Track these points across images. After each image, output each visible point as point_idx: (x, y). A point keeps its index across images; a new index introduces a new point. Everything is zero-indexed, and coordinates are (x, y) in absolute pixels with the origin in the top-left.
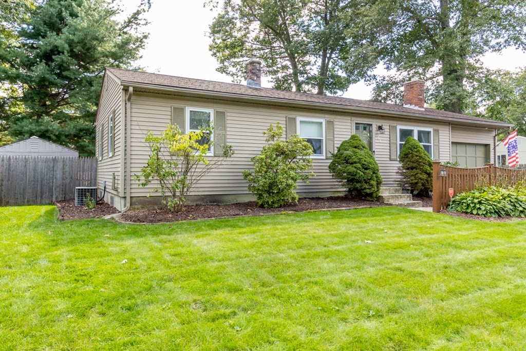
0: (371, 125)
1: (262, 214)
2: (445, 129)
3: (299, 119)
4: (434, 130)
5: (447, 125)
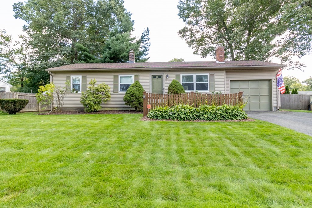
0: (162, 75)
1: (65, 118)
2: (221, 73)
3: (120, 76)
4: (211, 75)
5: (222, 71)
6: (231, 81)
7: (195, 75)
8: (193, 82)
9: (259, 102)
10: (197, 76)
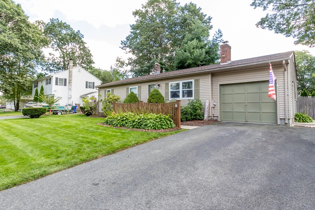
0: (156, 85)
2: (207, 78)
3: (130, 88)
5: (208, 75)
6: (221, 85)
7: (181, 82)
8: (179, 89)
9: (259, 111)
10: (183, 83)
